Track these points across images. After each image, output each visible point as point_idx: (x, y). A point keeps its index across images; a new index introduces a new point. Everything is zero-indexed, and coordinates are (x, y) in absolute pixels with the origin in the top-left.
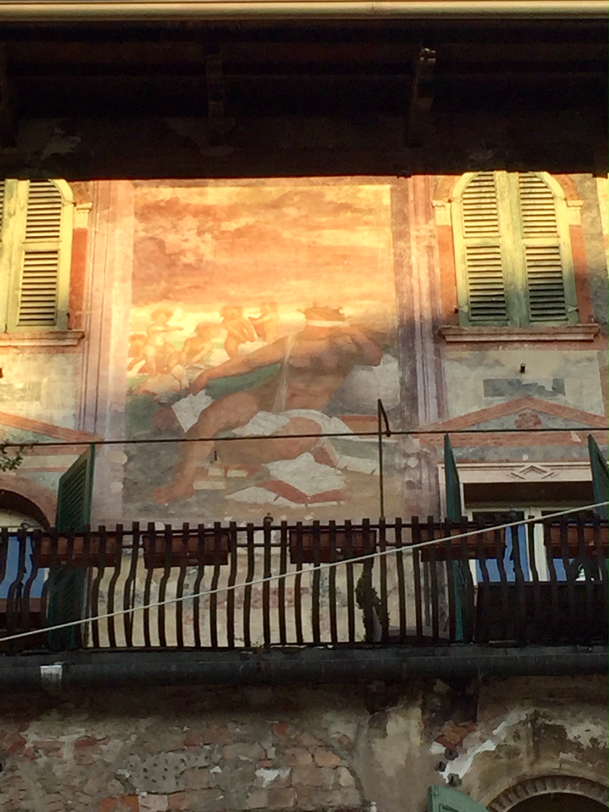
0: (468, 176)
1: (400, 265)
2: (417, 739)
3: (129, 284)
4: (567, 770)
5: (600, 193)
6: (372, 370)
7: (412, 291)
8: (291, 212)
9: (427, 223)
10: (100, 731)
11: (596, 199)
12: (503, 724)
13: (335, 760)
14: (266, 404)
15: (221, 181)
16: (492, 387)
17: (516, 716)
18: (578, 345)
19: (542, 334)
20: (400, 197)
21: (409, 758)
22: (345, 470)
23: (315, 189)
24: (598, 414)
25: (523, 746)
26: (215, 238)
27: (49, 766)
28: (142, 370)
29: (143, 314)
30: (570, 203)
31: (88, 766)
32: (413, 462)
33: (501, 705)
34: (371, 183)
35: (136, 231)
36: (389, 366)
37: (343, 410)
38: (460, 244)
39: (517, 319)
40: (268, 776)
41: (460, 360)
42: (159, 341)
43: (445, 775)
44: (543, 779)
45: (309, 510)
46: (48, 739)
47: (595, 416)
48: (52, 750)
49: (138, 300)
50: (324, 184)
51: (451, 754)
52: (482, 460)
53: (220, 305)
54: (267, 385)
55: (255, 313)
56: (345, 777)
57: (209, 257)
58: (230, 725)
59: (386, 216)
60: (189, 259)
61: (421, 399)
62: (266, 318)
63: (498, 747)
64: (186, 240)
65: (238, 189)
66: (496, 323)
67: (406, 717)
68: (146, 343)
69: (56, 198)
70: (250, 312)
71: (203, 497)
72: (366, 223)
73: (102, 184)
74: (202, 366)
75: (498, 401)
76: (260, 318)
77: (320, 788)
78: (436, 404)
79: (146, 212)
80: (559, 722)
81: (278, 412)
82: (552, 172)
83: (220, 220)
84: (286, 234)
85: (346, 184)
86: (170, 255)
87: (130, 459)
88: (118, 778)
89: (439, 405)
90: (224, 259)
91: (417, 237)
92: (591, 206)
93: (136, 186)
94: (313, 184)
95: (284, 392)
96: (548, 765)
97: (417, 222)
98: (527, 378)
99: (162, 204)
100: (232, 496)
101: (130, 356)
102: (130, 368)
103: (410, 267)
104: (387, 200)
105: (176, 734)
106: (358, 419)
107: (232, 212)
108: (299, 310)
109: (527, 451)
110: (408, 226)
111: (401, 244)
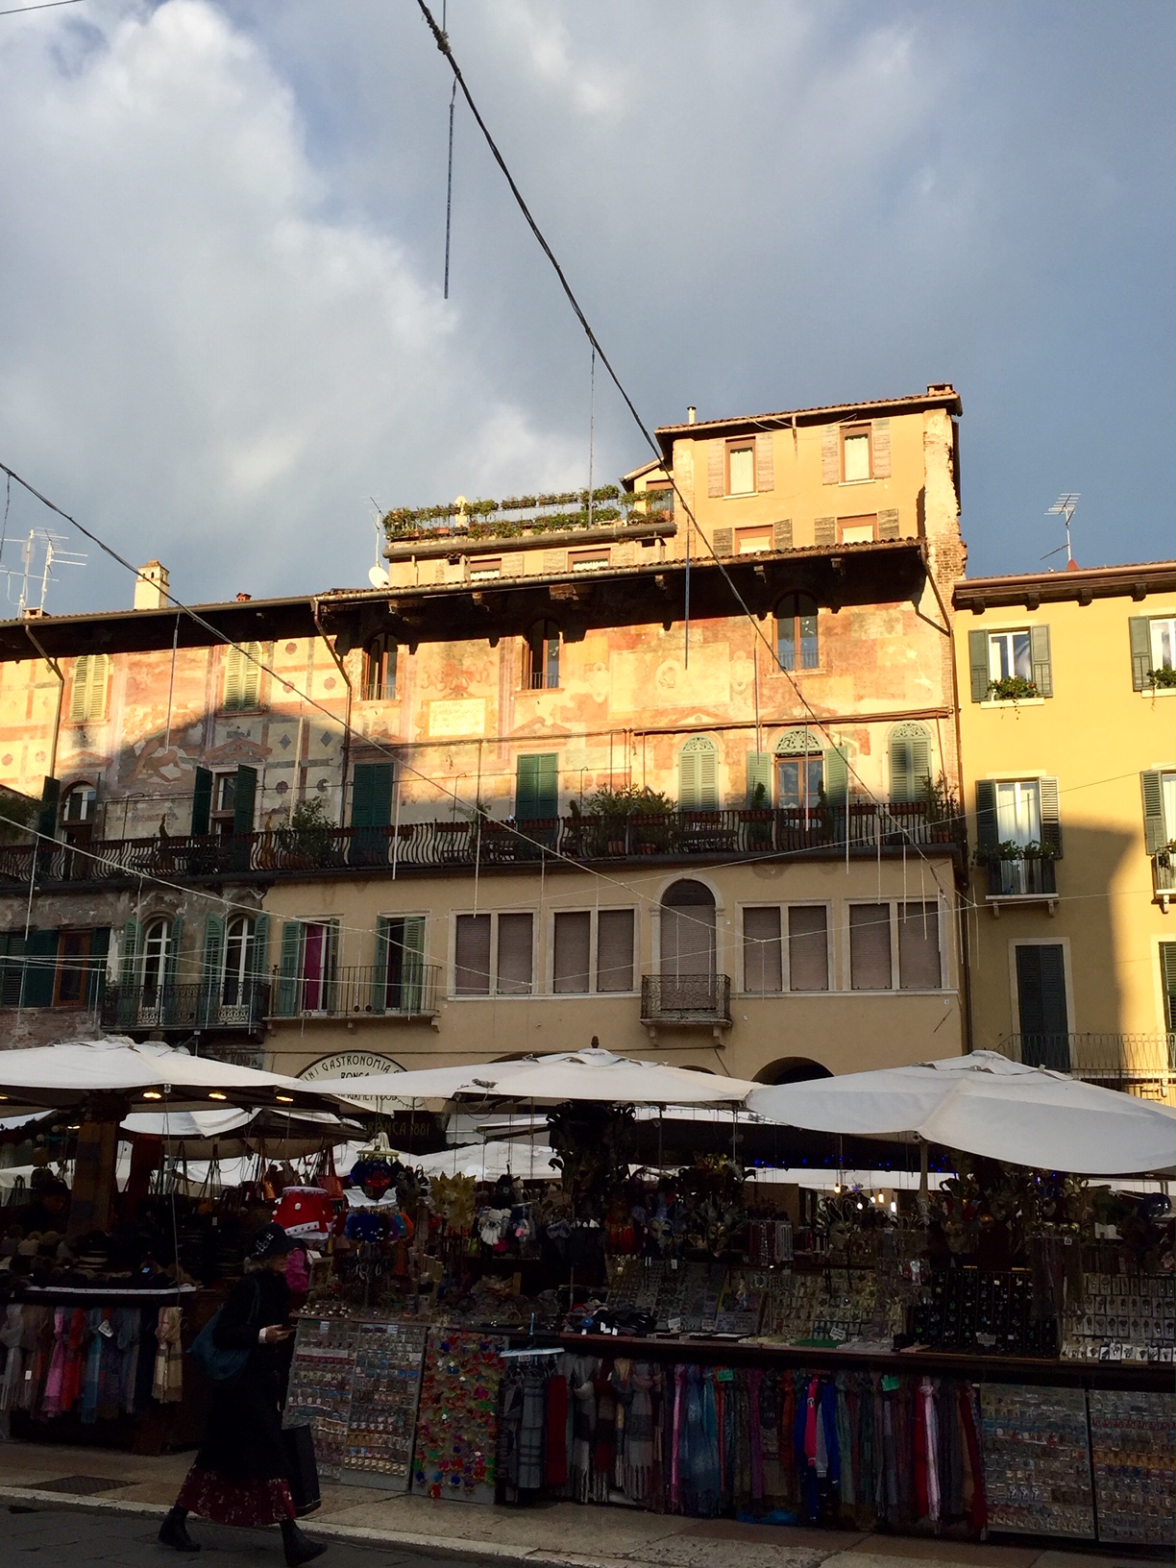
0: (233, 645)
2: (127, 902)
3: (124, 697)
4: (162, 909)
5: (274, 649)
6: (194, 731)
7: (210, 699)
8: (177, 663)
9: (218, 665)
11: (273, 652)
13: (108, 908)
14: (162, 745)
15: (155, 652)
16: (229, 735)
17: (153, 894)
18: (257, 720)
19: (246, 716)
20: (211, 654)
21: (125, 907)
22: (182, 769)
24: (259, 743)
26: (152, 676)
28: (126, 733)
29: (128, 709)
30: (264, 654)
34: (202, 650)
35: (128, 676)
36: (199, 730)
37: (185, 747)
38: (227, 674)
39: (239, 711)
40: (92, 913)
41: (220, 726)
42: (132, 721)
43: (133, 911)
44: (155, 913)
45: (169, 785)
49: (127, 704)
51: (135, 906)
52: (222, 763)
53: (151, 705)
54: (162, 737)
55: (161, 708)
57: (149, 684)
59: (206, 664)
60: (143, 686)
61: (207, 740)
64: (143, 678)
66: (233, 711)
68: (128, 722)
69: (103, 662)
72: (199, 667)
73: (118, 655)
74: (144, 732)
75: (231, 740)
77: (104, 917)
79: (133, 665)
80: (162, 897)
81: (165, 747)
82: (260, 641)
83: (153, 668)
85: (194, 651)
86: (137, 684)
89: (212, 742)
90: (154, 685)
91: (214, 672)
92: (271, 655)
93: (129, 655)
95: (167, 740)
96: (158, 908)
97: (215, 666)
98: (240, 731)
99: (137, 663)
101: (123, 728)
102: (123, 732)
103: (211, 687)
104: (207, 657)
105: (72, 901)
106: (188, 749)
107: (157, 665)
108: (175, 706)
109: (236, 759)
110: (212, 668)
111: (209, 676)
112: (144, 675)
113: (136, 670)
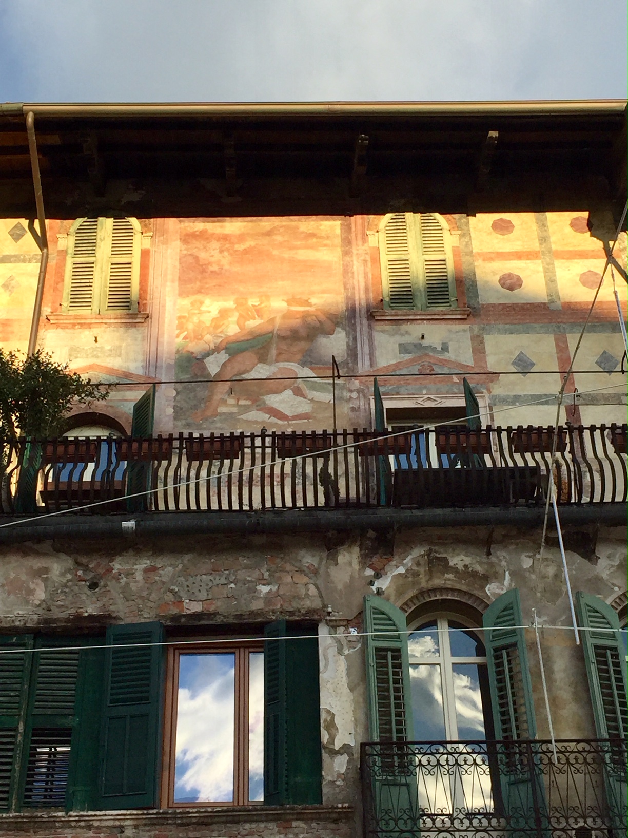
0: (389, 216)
1: (347, 271)
2: (356, 567)
3: (177, 284)
4: (449, 585)
5: (471, 226)
6: (329, 337)
7: (354, 288)
8: (279, 238)
9: (363, 245)
10: (159, 562)
11: (469, 230)
12: (410, 557)
13: (306, 579)
14: (263, 359)
15: (234, 219)
16: (403, 348)
17: (418, 552)
18: (457, 322)
19: (435, 315)
20: (347, 229)
21: (352, 577)
22: (312, 400)
23: (293, 224)
24: (469, 364)
25: (422, 570)
26: (231, 254)
27: (127, 584)
28: (185, 338)
29: (186, 302)
30: (453, 232)
31: (152, 584)
32: (354, 395)
33: (409, 544)
34: (329, 220)
35: (181, 250)
36: (339, 335)
37: (311, 363)
38: (384, 258)
39: (419, 306)
40: (264, 589)
41: (383, 331)
42: (195, 319)
43: (374, 588)
44: (435, 590)
45: (289, 425)
46: (127, 567)
47: (468, 366)
48: (129, 574)
49: (182, 294)
50: (299, 221)
51: (378, 575)
52: (398, 394)
53: (233, 297)
54: (263, 347)
55: (256, 302)
56: (312, 590)
57: (227, 267)
58: (240, 558)
59: (338, 241)
60: (215, 268)
61: (359, 356)
62: (263, 305)
63: (407, 571)
64: (213, 256)
65: (245, 224)
66: (406, 308)
67: (350, 552)
68: (188, 321)
69: (130, 229)
70: (253, 302)
71: (223, 417)
72: (325, 245)
73: (159, 220)
74: (222, 335)
75: (408, 357)
76: (259, 305)
77: (297, 597)
78: (369, 359)
79: (187, 238)
80: (444, 555)
81: (270, 364)
82: (441, 213)
83: (233, 244)
84: (275, 252)
85: (313, 221)
86: (202, 266)
87: (178, 393)
88: (171, 591)
89: (371, 359)
90: (236, 268)
91: (357, 254)
92: (466, 234)
93: (180, 222)
94: (292, 221)
95: (274, 352)
96: (437, 582)
97: (357, 245)
98: (425, 343)
99: (197, 233)
100: (241, 417)
101: (177, 329)
102: (178, 336)
103: (353, 273)
104: (338, 231)
105: (206, 563)
106: (320, 368)
107: (241, 238)
108: (283, 300)
109: (425, 387)
110: (352, 248)
111: (347, 258)
112: (216, 253)
113: (196, 243)
